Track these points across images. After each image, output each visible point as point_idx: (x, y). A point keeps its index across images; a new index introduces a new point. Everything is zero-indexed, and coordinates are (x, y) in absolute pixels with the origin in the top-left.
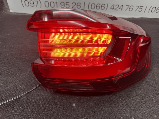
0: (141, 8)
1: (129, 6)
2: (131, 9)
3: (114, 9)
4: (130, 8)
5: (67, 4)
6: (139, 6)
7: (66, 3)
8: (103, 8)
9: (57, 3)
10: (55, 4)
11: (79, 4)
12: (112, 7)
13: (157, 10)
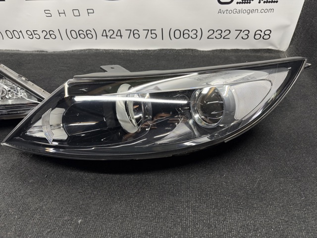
0: (153, 32)
1: (131, 30)
2: (136, 36)
3: (108, 37)
4: (134, 34)
5: (35, 32)
6: (148, 30)
7: (33, 31)
8: (90, 36)
9: (21, 32)
10: (20, 33)
11: (51, 33)
12: (104, 34)
13: (184, 34)
